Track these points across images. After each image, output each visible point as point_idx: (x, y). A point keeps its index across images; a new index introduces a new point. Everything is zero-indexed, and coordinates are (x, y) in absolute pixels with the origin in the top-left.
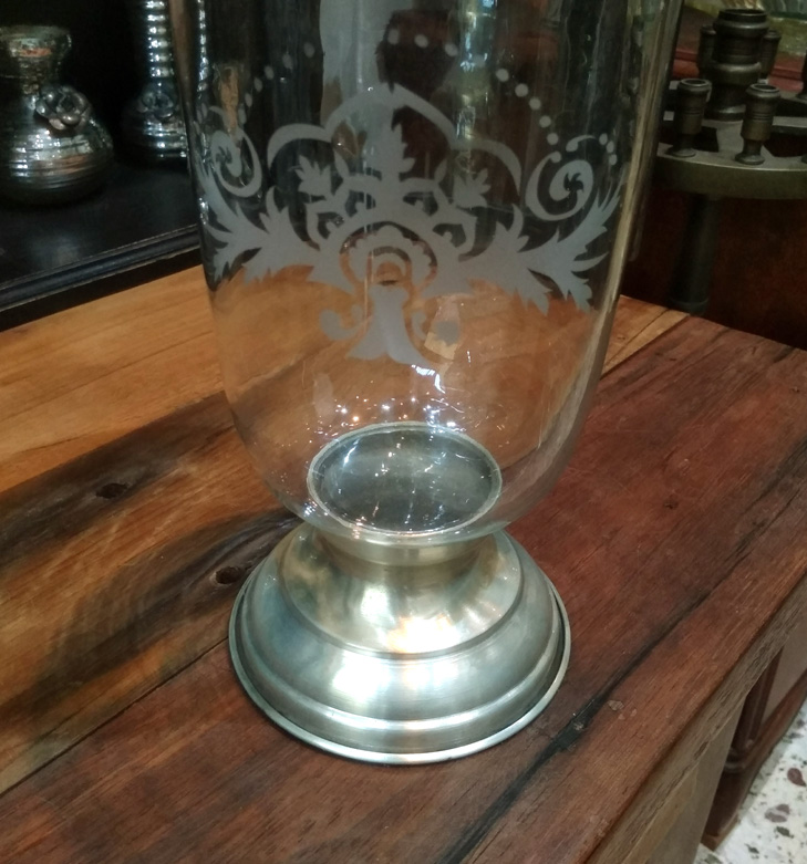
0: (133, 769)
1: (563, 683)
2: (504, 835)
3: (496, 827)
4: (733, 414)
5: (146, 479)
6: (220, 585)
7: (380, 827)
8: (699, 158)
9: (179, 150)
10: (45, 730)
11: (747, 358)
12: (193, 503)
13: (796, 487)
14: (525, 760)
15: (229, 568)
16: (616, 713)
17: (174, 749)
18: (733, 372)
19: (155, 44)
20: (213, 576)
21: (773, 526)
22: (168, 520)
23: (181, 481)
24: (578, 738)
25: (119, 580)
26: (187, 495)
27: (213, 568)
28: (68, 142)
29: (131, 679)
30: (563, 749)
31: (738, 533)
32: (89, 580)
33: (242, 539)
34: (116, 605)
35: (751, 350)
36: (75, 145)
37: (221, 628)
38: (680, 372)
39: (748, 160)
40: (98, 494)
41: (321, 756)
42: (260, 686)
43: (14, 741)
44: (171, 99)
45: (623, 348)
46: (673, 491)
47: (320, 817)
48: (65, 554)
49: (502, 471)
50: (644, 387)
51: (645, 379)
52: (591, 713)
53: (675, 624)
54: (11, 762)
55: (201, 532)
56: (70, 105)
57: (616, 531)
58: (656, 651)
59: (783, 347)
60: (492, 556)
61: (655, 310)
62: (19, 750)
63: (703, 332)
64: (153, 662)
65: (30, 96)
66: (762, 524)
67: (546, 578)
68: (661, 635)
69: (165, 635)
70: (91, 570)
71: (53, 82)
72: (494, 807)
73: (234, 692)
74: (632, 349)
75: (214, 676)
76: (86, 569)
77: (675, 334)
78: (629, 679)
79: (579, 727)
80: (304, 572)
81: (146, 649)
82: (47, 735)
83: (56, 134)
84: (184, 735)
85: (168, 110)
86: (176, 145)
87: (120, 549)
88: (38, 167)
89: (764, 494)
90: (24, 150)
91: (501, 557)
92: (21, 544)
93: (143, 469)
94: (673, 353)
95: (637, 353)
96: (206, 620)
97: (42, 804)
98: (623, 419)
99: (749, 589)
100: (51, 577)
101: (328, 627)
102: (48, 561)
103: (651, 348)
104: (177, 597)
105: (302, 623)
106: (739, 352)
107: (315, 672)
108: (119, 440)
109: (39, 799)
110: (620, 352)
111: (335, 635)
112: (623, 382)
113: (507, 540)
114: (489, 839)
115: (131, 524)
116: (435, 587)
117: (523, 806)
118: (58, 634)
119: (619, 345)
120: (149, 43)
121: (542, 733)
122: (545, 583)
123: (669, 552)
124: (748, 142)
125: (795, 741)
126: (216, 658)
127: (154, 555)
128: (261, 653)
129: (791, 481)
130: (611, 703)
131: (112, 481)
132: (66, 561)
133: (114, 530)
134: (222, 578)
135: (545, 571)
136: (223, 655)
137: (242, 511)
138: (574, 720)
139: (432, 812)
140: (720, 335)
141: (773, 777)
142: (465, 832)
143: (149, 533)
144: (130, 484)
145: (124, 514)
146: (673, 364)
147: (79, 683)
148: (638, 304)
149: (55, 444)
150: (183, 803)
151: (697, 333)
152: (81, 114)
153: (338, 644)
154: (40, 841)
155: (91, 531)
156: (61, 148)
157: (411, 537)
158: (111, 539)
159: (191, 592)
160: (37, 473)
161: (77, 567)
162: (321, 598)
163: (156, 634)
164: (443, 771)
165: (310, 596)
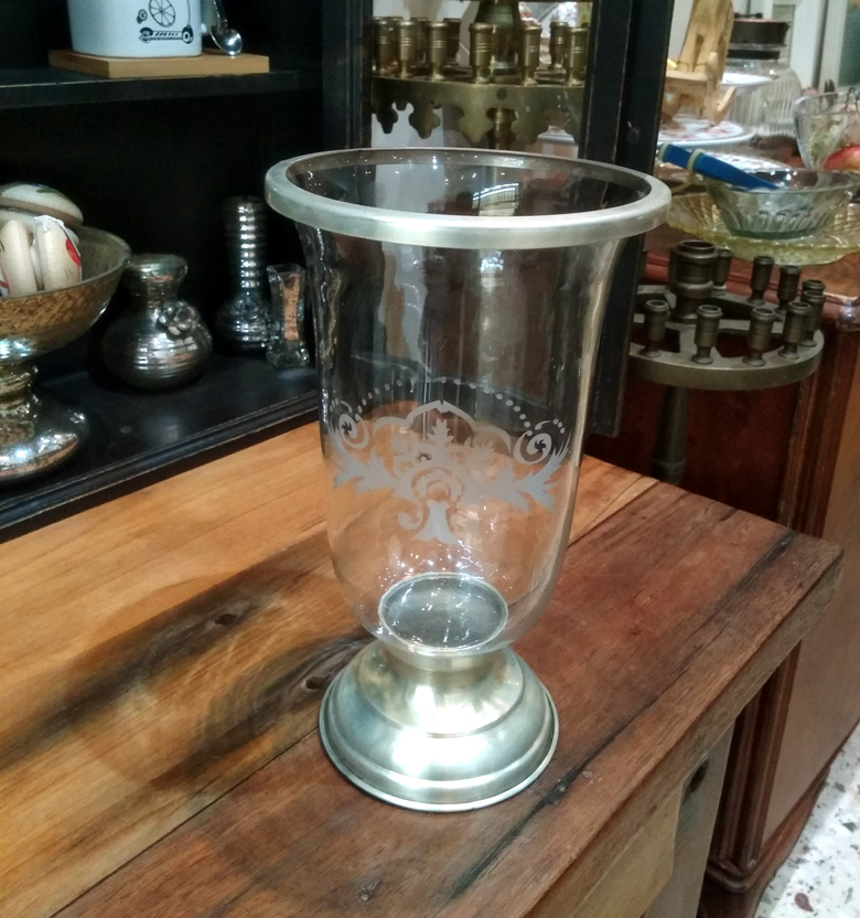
0: (260, 813)
1: (552, 760)
2: (510, 857)
3: (505, 851)
4: (686, 562)
5: (250, 611)
6: (309, 690)
7: (428, 851)
8: (664, 358)
9: (260, 342)
10: (198, 788)
11: (700, 518)
12: (287, 629)
13: (727, 620)
14: (525, 810)
15: (314, 678)
16: (589, 779)
17: (287, 801)
18: (688, 528)
19: (246, 264)
20: (304, 684)
21: (708, 649)
22: (270, 641)
23: (276, 612)
24: (561, 796)
25: (239, 685)
26: (281, 623)
27: (302, 678)
28: (180, 342)
29: (253, 755)
30: (551, 803)
31: (683, 653)
32: (217, 686)
33: (325, 656)
34: (238, 703)
35: (704, 510)
36: (187, 345)
37: (312, 721)
38: (649, 528)
39: (701, 361)
40: (217, 622)
41: (386, 807)
42: (343, 760)
43: (178, 796)
44: (257, 305)
45: (606, 508)
46: (637, 622)
47: (388, 845)
48: (198, 666)
49: (509, 608)
50: (621, 541)
51: (622, 533)
52: (571, 779)
53: (633, 719)
54: (177, 809)
55: (295, 650)
56: (184, 316)
57: (594, 651)
58: (618, 738)
59: (729, 508)
60: (502, 667)
61: (633, 476)
62: (183, 800)
63: (668, 495)
64: (267, 744)
65: (153, 309)
66: (701, 647)
67: (542, 685)
68: (622, 727)
69: (273, 725)
70: (218, 678)
71: (171, 299)
72: (503, 840)
73: (325, 764)
74: (614, 508)
75: (310, 753)
76: (214, 678)
77: (647, 497)
78: (599, 757)
79: (562, 789)
80: (375, 678)
81: (262, 734)
82: (200, 791)
83: (172, 337)
84: (293, 793)
85: (255, 314)
86: (258, 339)
87: (237, 663)
88: (154, 362)
89: (704, 625)
90: (146, 350)
91: (509, 669)
92: (165, 660)
93: (247, 603)
94: (643, 513)
95: (617, 512)
96: (301, 715)
97: (202, 836)
98: (604, 565)
99: (686, 695)
100: (191, 683)
101: (391, 715)
102: (186, 672)
103: (628, 509)
104: (279, 699)
105: (374, 712)
106: (694, 513)
107: (382, 747)
108: (226, 581)
109: (200, 832)
110: (604, 511)
111: (396, 721)
112: (606, 535)
113: (512, 656)
114: (500, 859)
115: (243, 644)
116: (463, 687)
117: (523, 839)
118: (199, 723)
119: (603, 505)
120: (241, 264)
121: (536, 793)
122: (541, 689)
123: (631, 668)
124: (700, 348)
125: (801, 866)
126: (312, 742)
127: (261, 669)
128: (345, 736)
129: (724, 615)
130: (585, 773)
131: (226, 612)
132: (199, 672)
133: (231, 648)
134: (311, 685)
135: (543, 681)
136: (316, 739)
137: (322, 635)
138: (559, 784)
139: (462, 842)
140: (682, 497)
141: (780, 902)
142: (484, 854)
143: (257, 651)
144: (240, 615)
145: (238, 636)
146: (643, 521)
147: (217, 758)
148: (620, 471)
149: (182, 584)
150: (296, 836)
151: (664, 496)
152: (192, 323)
153: (398, 727)
154: (203, 859)
155: (214, 650)
156: (175, 348)
157: (448, 651)
158: (230, 655)
159: (290, 696)
160: (171, 606)
161: (208, 676)
162: (387, 695)
163: (267, 724)
164: (470, 817)
165: (379, 696)
